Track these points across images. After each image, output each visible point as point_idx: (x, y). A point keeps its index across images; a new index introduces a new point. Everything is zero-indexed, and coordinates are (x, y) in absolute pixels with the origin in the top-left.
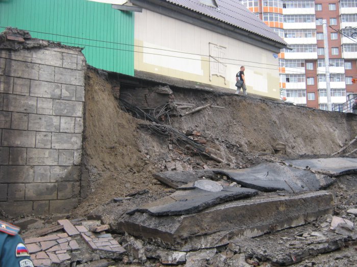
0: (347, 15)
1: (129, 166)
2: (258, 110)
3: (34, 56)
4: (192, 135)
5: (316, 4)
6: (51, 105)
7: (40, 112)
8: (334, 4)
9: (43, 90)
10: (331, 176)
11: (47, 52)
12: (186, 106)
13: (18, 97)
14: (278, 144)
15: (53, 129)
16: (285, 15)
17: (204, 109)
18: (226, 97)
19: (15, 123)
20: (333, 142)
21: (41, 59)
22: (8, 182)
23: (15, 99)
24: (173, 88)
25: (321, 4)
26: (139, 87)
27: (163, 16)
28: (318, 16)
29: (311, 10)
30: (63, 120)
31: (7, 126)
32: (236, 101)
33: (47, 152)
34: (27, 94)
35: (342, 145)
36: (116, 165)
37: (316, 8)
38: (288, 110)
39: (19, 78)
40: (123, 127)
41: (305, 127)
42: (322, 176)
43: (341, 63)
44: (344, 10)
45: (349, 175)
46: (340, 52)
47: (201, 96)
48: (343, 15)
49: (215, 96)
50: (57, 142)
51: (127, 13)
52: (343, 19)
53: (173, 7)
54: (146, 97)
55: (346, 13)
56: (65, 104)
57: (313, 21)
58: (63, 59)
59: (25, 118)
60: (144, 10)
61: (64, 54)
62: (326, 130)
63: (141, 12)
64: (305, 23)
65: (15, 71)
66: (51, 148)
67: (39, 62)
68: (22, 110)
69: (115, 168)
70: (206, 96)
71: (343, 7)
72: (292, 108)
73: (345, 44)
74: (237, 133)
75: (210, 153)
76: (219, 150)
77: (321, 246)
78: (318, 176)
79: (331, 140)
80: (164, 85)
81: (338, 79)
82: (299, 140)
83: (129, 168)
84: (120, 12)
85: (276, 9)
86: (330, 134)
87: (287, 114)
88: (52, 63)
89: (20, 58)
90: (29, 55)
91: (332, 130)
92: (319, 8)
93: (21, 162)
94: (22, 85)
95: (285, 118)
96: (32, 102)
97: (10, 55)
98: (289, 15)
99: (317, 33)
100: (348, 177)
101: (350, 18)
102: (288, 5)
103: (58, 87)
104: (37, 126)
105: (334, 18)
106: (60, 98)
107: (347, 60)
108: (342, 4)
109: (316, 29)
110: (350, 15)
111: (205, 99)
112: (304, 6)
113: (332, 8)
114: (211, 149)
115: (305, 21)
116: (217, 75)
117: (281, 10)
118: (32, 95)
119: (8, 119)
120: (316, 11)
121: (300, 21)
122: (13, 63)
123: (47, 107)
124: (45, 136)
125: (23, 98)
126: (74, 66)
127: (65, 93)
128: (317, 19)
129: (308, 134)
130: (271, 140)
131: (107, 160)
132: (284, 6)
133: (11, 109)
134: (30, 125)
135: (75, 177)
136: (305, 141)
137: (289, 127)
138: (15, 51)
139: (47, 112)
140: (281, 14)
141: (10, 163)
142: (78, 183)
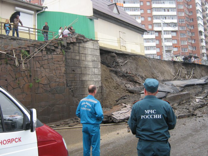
0: (156, 8)
1: (114, 86)
2: (144, 61)
3: (86, 45)
4: (128, 73)
5: (140, 2)
6: (92, 64)
7: (89, 67)
8: (149, 2)
9: (89, 58)
10: (182, 87)
11: (89, 43)
12: (121, 61)
13: (83, 61)
14: (154, 76)
15: (93, 73)
16: (125, 8)
17: (127, 62)
18: (133, 56)
19: (83, 71)
20: (171, 74)
21: (88, 46)
22: (82, 94)
23: (82, 62)
24: (116, 53)
25: (143, 2)
26: (104, 54)
27: (103, 20)
28: (141, 8)
29: (138, 5)
30: (96, 69)
31: (80, 73)
32: (137, 58)
33: (92, 82)
34: (85, 60)
35: (174, 75)
36: (110, 86)
37: (140, 4)
38: (154, 61)
39: (82, 53)
40: (105, 71)
41: (160, 68)
42: (179, 87)
43: (153, 33)
44: (154, 5)
45: (186, 86)
46: (153, 27)
47: (124, 56)
48: (154, 8)
49: (129, 56)
50: (95, 78)
51: (91, 20)
52: (154, 10)
53: (108, 16)
54: (106, 58)
55: (155, 7)
56: (96, 63)
57: (139, 11)
58: (94, 45)
59: (85, 69)
60: (99, 19)
61: (94, 43)
62: (167, 69)
63: (98, 19)
64: (135, 12)
65: (81, 51)
66: (93, 81)
67: (87, 47)
68: (84, 66)
69: (110, 88)
70: (127, 56)
71: (154, 4)
72: (155, 60)
73: (155, 23)
74: (141, 72)
75: (136, 80)
76: (139, 79)
77: (199, 106)
78: (177, 87)
79: (170, 73)
80: (113, 52)
81: (152, 41)
82: (159, 74)
83: (114, 87)
84: (89, 20)
85: (120, 4)
86: (169, 70)
87: (153, 62)
88: (91, 47)
89: (82, 46)
90: (84, 44)
91: (169, 69)
92: (142, 4)
93: (85, 87)
94: (83, 56)
95: (153, 64)
96: (87, 63)
97: (79, 45)
98: (126, 8)
99: (141, 17)
100: (187, 87)
101: (157, 10)
102: (126, 2)
103: (93, 56)
104: (89, 72)
105: (149, 9)
106: (94, 61)
107: (156, 32)
108: (153, 2)
109: (140, 15)
110: (157, 8)
111: (126, 58)
112: (134, 3)
113: (148, 4)
114: (136, 78)
115: (135, 11)
116: (123, 46)
117: (123, 5)
118: (86, 60)
119: (81, 70)
120: (140, 6)
121: (133, 11)
122: (80, 48)
123: (91, 64)
124: (91, 76)
125: (84, 61)
126: (97, 48)
127: (96, 59)
128: (141, 10)
129: (162, 71)
130: (152, 74)
131: (106, 84)
132: (124, 2)
133: (81, 66)
134: (87, 72)
135: (100, 91)
136: (161, 74)
137: (155, 68)
138: (81, 43)
139: (91, 66)
140: (123, 7)
141: (82, 87)
142: (101, 94)
